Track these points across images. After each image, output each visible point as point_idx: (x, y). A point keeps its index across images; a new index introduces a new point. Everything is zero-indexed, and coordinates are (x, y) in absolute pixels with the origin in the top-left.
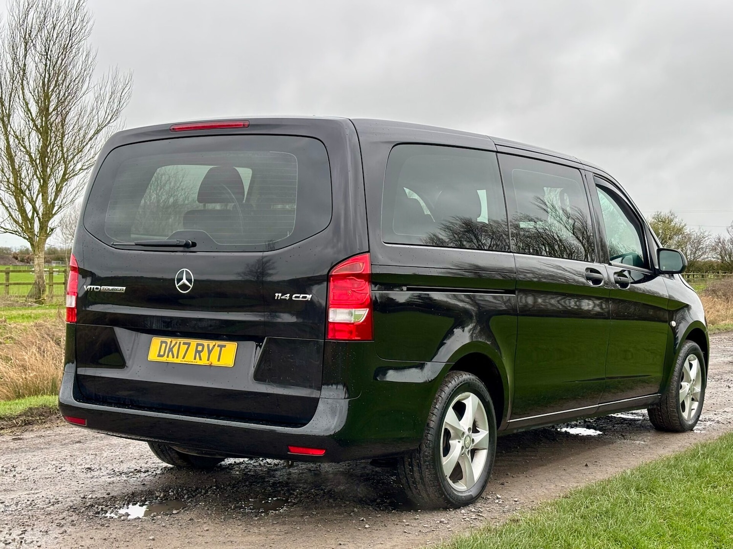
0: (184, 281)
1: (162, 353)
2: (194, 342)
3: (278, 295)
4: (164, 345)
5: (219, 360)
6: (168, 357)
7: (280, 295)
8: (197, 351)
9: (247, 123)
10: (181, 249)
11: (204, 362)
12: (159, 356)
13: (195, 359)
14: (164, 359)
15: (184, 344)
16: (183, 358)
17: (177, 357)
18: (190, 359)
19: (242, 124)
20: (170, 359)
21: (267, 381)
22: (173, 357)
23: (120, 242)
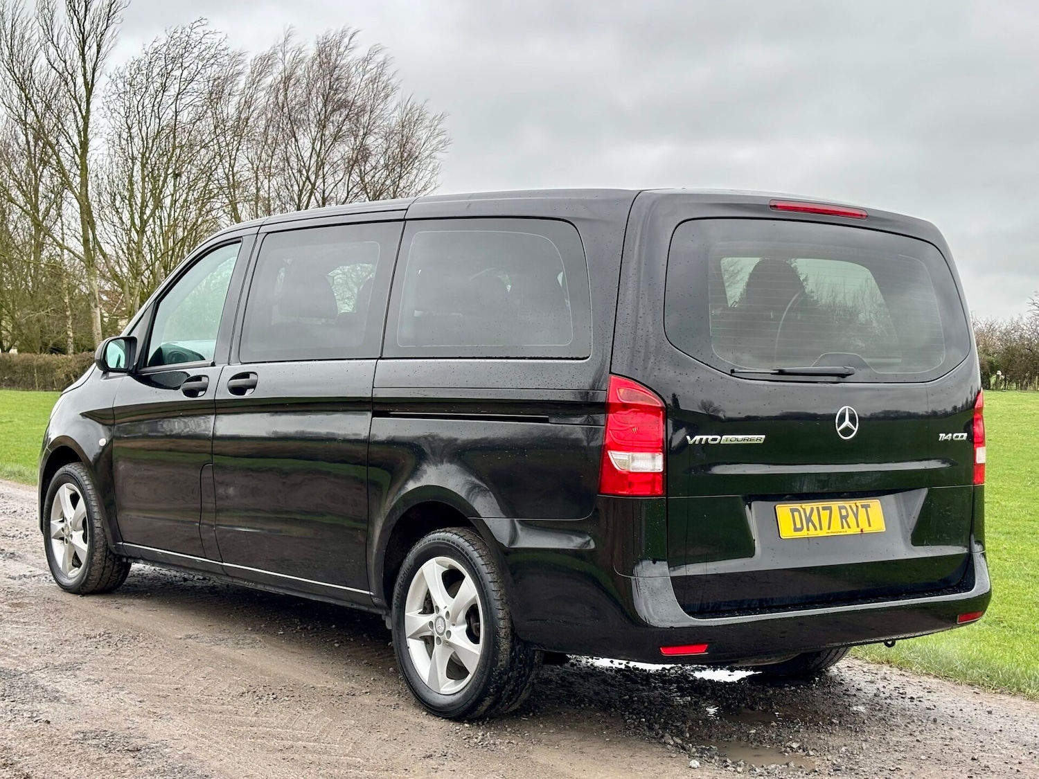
0: (847, 423)
1: (799, 526)
2: (835, 505)
3: (942, 436)
4: (796, 514)
5: (870, 526)
6: (808, 529)
7: (944, 435)
8: (842, 517)
9: (864, 213)
10: (835, 379)
11: (855, 530)
12: (796, 530)
13: (843, 527)
14: (804, 534)
15: (824, 509)
16: (829, 528)
17: (821, 529)
18: (836, 529)
19: (860, 213)
20: (813, 533)
21: (925, 543)
22: (816, 529)
23: (745, 369)
